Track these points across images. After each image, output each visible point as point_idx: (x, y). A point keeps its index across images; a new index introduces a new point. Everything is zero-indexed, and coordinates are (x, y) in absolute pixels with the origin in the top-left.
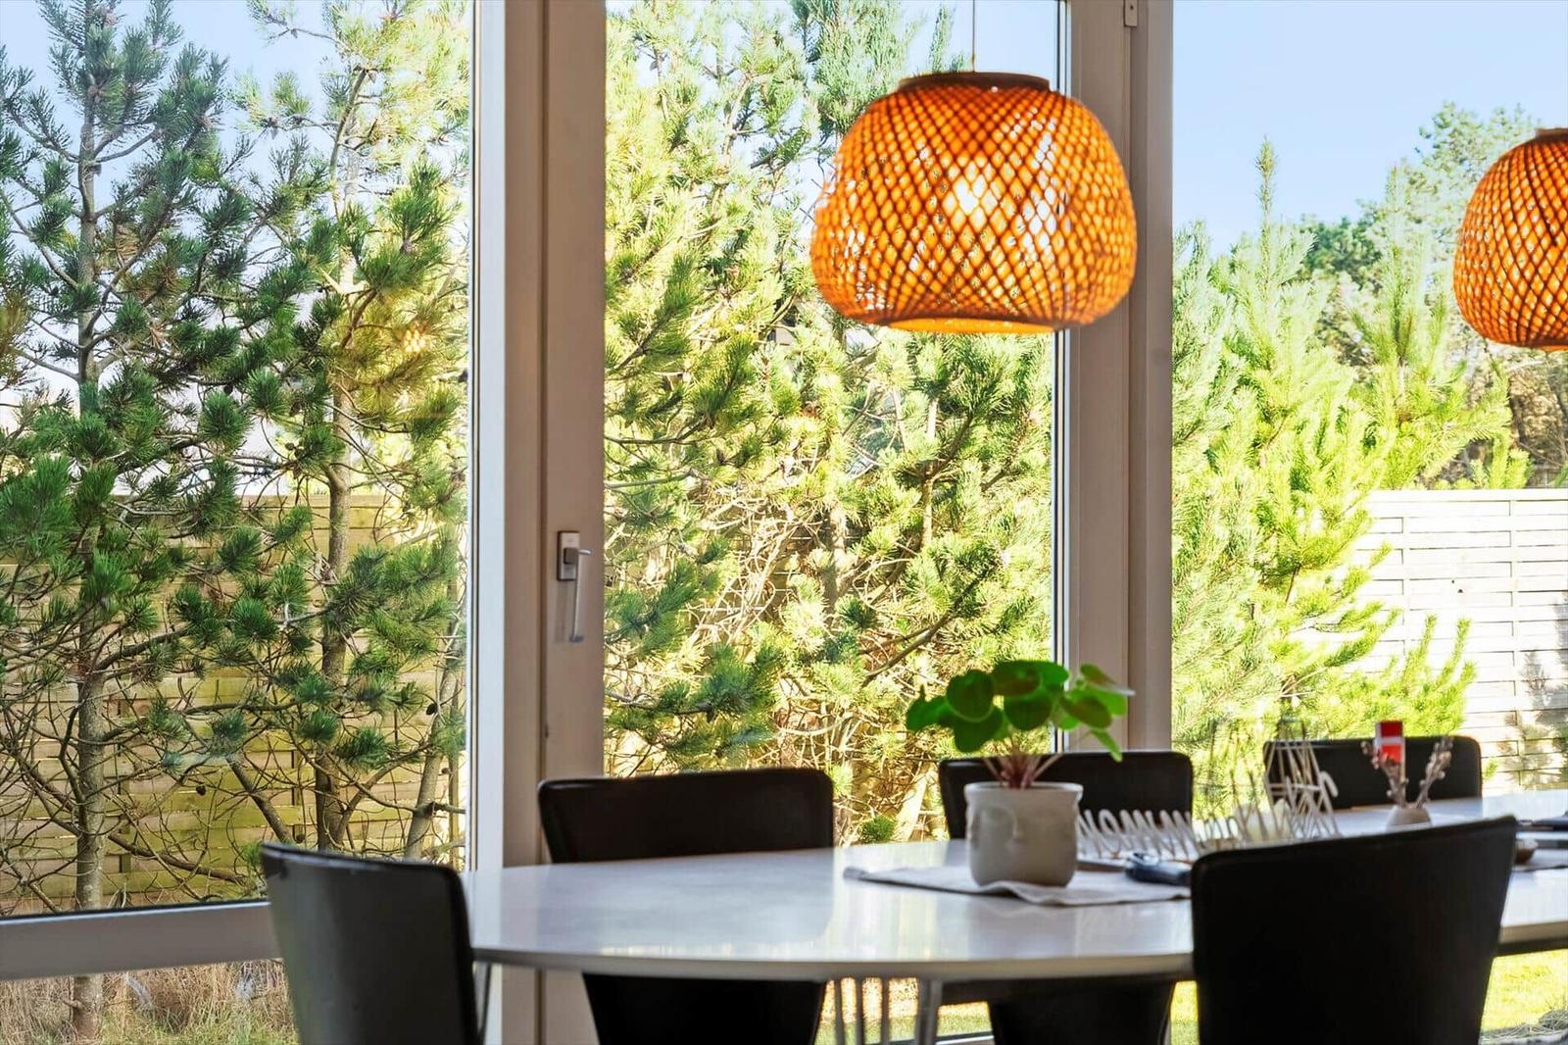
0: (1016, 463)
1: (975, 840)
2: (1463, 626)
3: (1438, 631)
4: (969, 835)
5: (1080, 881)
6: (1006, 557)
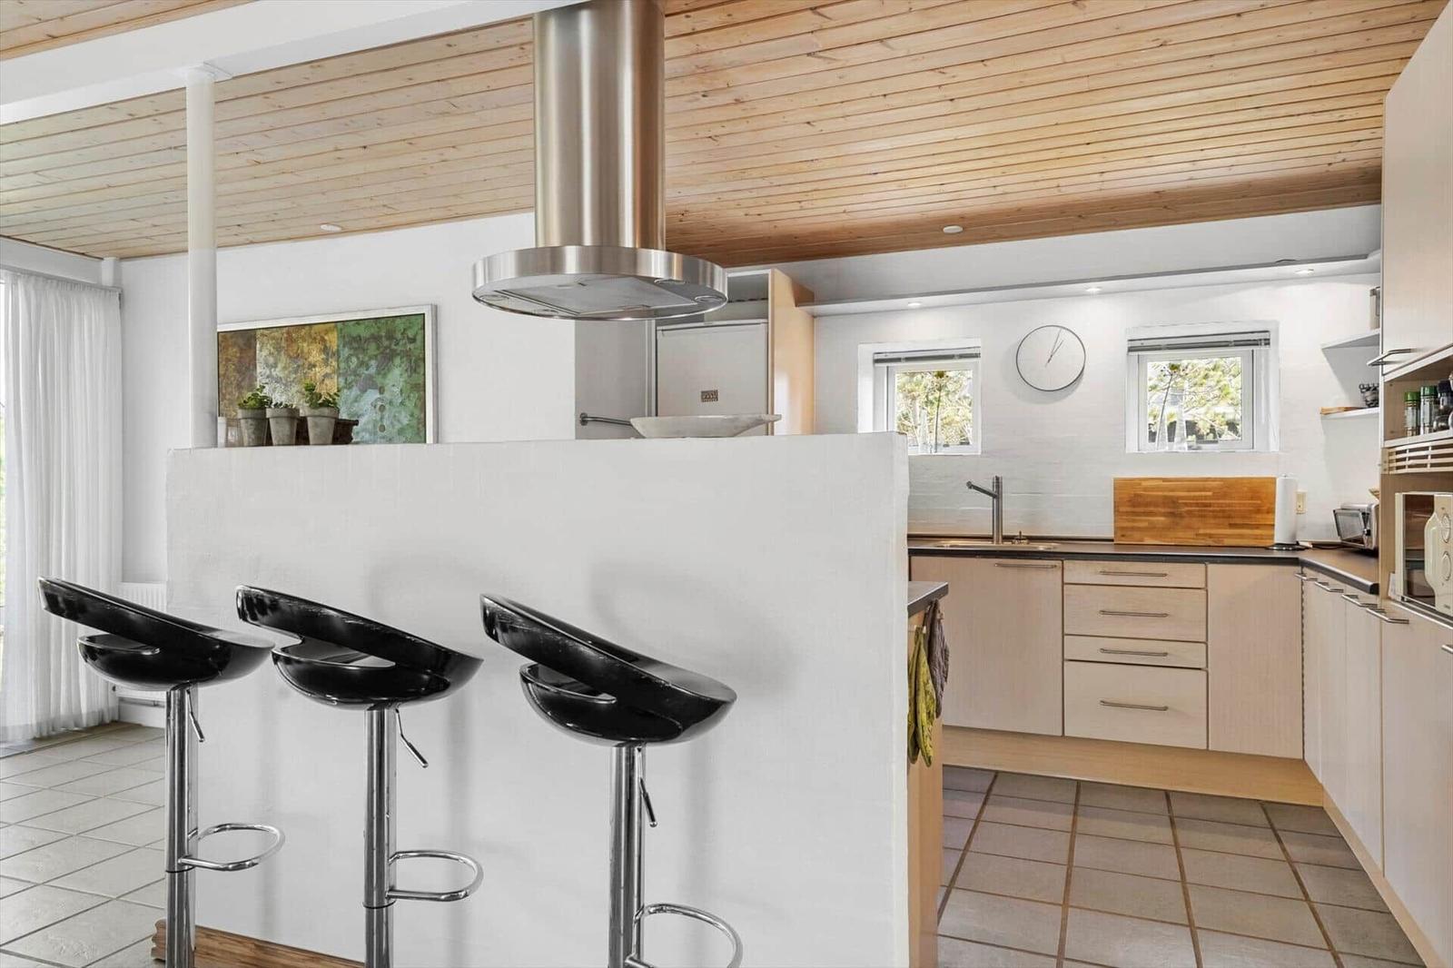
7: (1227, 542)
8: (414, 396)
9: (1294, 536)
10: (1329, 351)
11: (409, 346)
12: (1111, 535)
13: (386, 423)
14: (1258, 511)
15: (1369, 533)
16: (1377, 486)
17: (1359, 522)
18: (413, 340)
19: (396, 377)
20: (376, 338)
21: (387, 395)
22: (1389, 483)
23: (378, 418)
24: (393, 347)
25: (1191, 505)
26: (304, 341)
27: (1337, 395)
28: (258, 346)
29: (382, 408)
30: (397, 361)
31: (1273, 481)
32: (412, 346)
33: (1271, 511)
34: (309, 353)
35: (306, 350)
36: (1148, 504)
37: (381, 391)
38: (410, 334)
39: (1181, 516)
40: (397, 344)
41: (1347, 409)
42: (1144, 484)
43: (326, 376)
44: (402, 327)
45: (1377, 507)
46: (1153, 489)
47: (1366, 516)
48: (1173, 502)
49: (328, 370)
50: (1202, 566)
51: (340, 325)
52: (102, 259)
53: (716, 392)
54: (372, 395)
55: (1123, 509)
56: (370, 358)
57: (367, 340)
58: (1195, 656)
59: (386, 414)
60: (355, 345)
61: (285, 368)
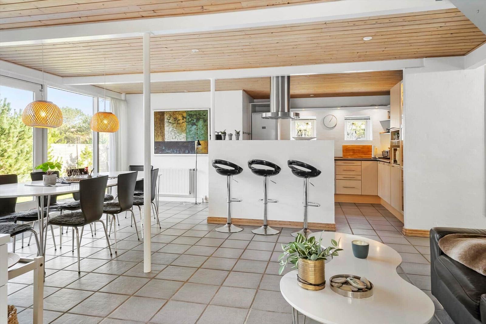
0: (8, 140)
1: (44, 181)
2: (61, 157)
3: (59, 158)
4: (43, 179)
5: (57, 184)
6: (8, 150)
7: (363, 157)
8: (205, 127)
9: (375, 156)
10: (380, 122)
11: (204, 117)
12: (342, 156)
13: (198, 133)
14: (369, 152)
15: (388, 155)
16: (390, 147)
17: (386, 153)
18: (205, 115)
19: (201, 123)
20: (196, 115)
21: (198, 127)
22: (392, 146)
23: (196, 131)
24: (200, 117)
25: (357, 150)
26: (177, 114)
27: (382, 130)
28: (165, 115)
29: (197, 130)
30: (201, 120)
31: (372, 146)
32: (205, 117)
33: (371, 151)
34: (179, 117)
35: (178, 116)
36: (349, 150)
37: (197, 126)
38: (204, 114)
39: (355, 152)
40: (201, 116)
41: (384, 133)
42: (348, 146)
43: (183, 122)
44: (202, 112)
45: (389, 151)
46: (350, 147)
47: (387, 152)
48: (353, 150)
49: (184, 121)
50: (360, 161)
51: (186, 112)
52: (122, 94)
53: (265, 127)
54: (195, 127)
55: (344, 151)
56: (194, 119)
57: (193, 115)
58: (359, 178)
59: (198, 131)
60: (190, 116)
61: (172, 120)
